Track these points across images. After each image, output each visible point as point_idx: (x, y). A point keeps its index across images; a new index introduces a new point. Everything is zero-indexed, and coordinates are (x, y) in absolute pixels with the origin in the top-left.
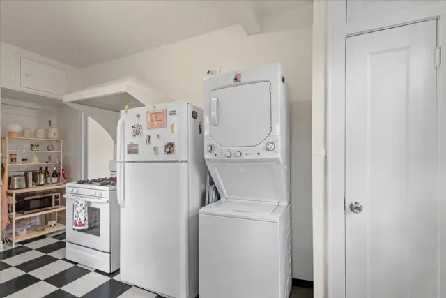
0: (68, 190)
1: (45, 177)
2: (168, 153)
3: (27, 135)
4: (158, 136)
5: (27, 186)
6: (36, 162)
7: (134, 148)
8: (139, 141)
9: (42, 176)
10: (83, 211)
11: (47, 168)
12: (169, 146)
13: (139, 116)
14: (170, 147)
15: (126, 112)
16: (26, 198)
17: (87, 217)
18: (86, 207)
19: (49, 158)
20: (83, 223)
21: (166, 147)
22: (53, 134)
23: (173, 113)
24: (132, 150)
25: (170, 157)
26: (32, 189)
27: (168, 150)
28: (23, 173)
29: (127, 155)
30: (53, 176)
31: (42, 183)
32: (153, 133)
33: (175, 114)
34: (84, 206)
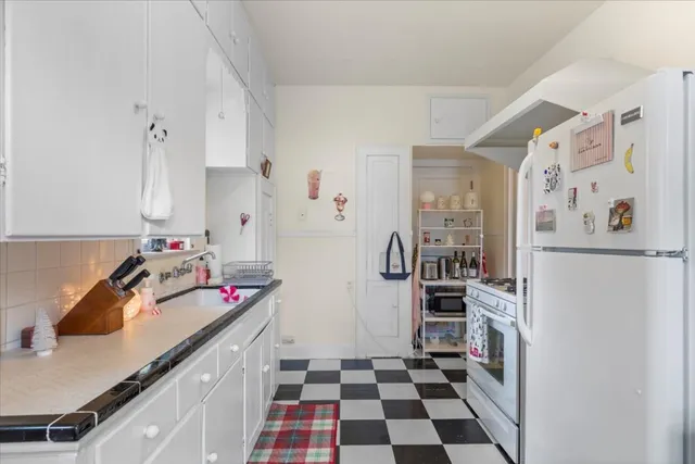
0: (469, 291)
1: (461, 267)
2: (616, 228)
3: (440, 206)
4: (594, 185)
5: (440, 277)
6: (450, 243)
7: (547, 219)
8: (556, 202)
9: (458, 265)
10: (480, 332)
11: (463, 253)
12: (621, 211)
13: (556, 146)
14: (623, 214)
15: (536, 143)
16: (437, 294)
17: (486, 344)
18: (486, 326)
19: (467, 238)
20: (480, 352)
21: (613, 212)
22: (472, 202)
23: (632, 117)
24: (545, 224)
25: (622, 240)
26: (445, 282)
27: (616, 222)
28: (435, 259)
29: (536, 234)
30: (471, 267)
31: (456, 276)
32: (582, 181)
33: (638, 117)
34: (480, 322)
